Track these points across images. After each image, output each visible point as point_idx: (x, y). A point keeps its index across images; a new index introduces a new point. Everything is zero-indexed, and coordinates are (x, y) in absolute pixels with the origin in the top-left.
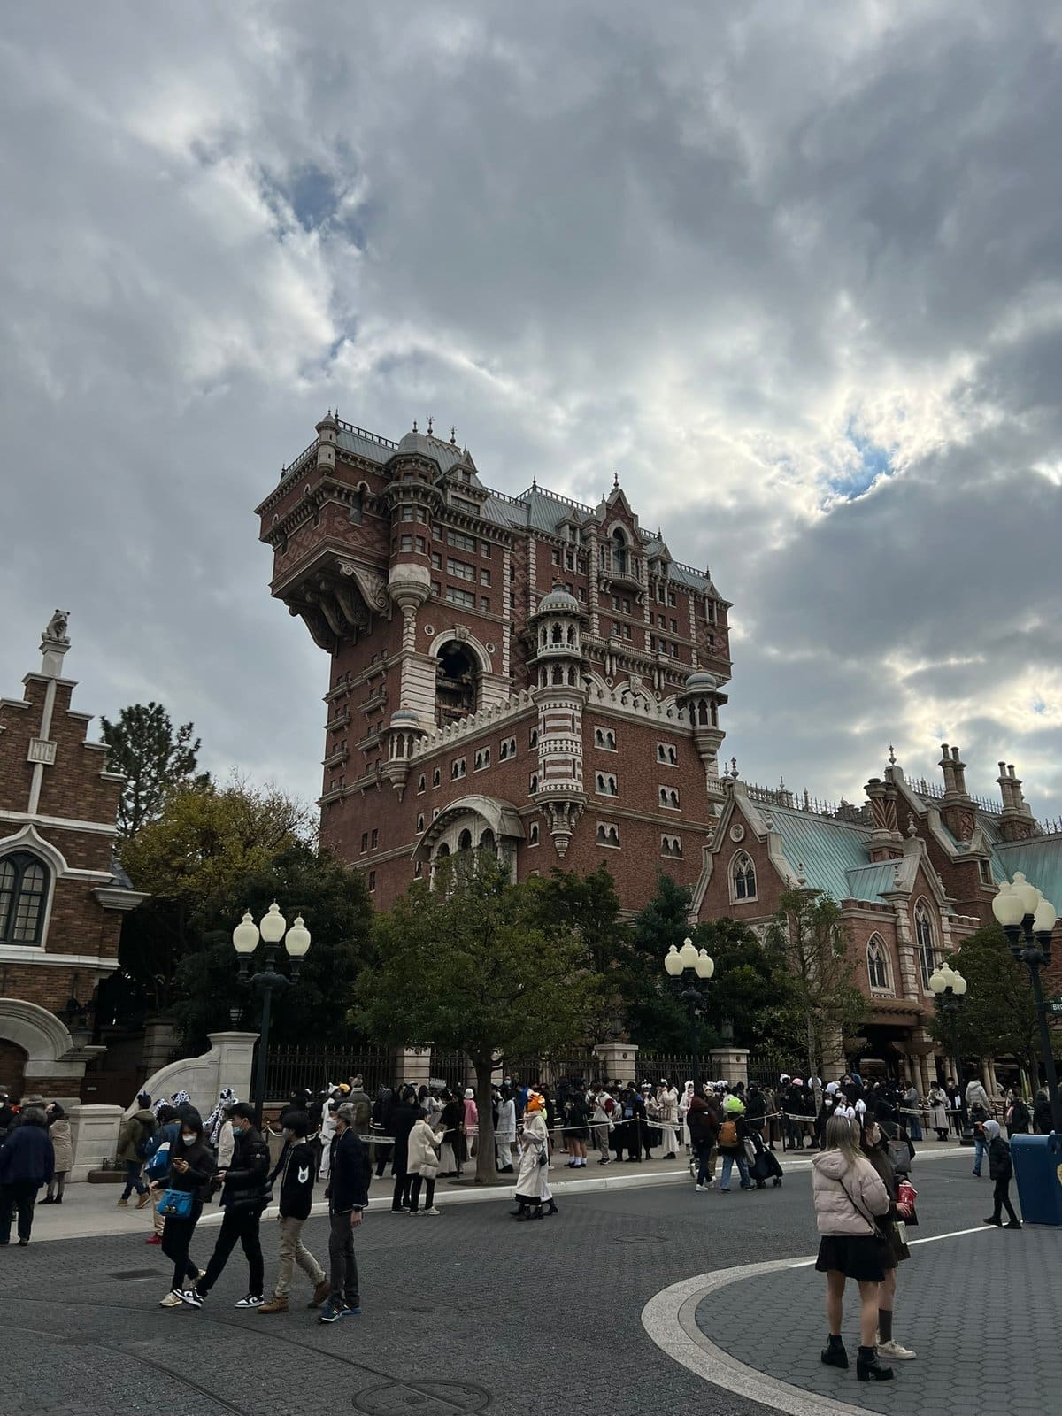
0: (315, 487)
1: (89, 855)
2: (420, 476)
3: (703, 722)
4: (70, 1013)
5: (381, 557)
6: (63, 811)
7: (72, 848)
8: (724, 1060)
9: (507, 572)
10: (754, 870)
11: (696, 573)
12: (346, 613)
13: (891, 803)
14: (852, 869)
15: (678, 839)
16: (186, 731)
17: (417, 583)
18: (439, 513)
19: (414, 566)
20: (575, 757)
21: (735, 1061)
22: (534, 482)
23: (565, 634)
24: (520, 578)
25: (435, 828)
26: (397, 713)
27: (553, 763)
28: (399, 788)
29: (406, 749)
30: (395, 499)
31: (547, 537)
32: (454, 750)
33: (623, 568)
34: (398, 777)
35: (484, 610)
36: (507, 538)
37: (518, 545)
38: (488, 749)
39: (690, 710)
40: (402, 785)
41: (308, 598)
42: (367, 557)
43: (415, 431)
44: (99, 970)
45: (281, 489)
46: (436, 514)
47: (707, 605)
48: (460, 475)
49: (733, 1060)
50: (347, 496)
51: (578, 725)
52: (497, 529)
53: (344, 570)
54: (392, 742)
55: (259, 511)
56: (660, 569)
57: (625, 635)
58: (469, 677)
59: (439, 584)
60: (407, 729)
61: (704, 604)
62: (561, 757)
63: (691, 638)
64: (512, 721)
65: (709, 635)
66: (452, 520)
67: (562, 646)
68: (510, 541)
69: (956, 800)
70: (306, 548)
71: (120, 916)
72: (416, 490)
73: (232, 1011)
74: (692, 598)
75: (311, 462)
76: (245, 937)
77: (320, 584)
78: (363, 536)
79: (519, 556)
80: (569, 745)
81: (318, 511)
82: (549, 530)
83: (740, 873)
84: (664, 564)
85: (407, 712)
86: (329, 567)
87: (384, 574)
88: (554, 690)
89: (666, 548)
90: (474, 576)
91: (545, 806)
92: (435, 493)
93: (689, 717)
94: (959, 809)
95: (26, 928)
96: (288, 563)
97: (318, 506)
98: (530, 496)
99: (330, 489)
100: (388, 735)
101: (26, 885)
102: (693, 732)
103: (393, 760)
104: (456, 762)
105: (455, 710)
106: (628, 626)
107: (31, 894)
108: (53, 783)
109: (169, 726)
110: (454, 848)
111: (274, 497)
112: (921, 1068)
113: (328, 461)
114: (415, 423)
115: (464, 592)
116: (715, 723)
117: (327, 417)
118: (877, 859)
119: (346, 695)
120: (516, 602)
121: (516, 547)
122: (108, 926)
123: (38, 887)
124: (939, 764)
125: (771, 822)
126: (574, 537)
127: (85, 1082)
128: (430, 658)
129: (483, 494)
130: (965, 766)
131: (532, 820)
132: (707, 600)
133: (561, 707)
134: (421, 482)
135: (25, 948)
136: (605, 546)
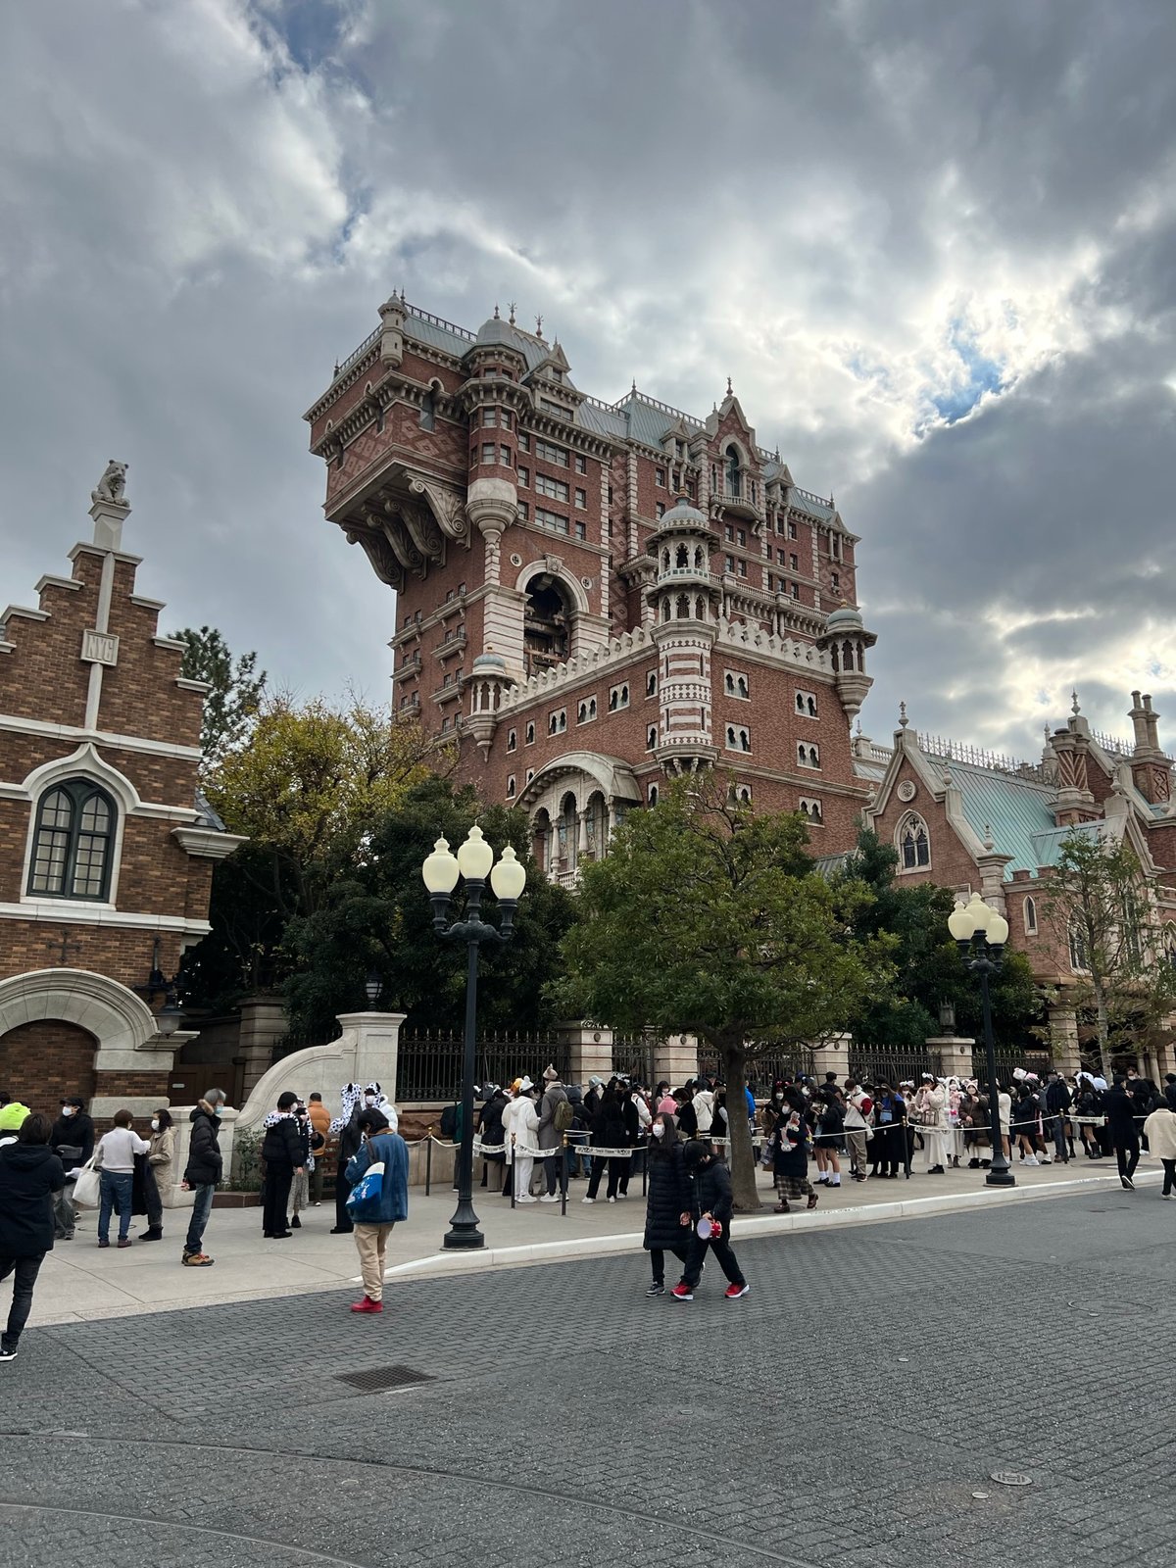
0: (378, 384)
1: (165, 786)
2: (505, 372)
3: (849, 666)
4: (152, 989)
5: (458, 471)
6: (131, 728)
7: (145, 776)
8: (945, 1051)
9: (605, 493)
10: (927, 835)
11: (819, 500)
12: (416, 539)
13: (1081, 757)
14: (1039, 834)
15: (818, 803)
16: (248, 662)
17: (502, 502)
18: (527, 419)
19: (498, 482)
20: (704, 705)
21: (959, 1053)
22: (634, 387)
23: (691, 557)
24: (619, 501)
25: (532, 791)
26: (480, 658)
27: (678, 712)
28: (484, 746)
29: (491, 700)
30: (474, 399)
31: (650, 453)
32: (551, 701)
33: (737, 492)
34: (483, 733)
35: (578, 537)
36: (605, 451)
37: (616, 461)
38: (594, 698)
39: (832, 653)
40: (488, 743)
41: (370, 522)
42: (443, 471)
43: (496, 317)
44: (185, 934)
45: (336, 390)
46: (522, 419)
47: (832, 540)
48: (550, 374)
49: (956, 1051)
50: (417, 396)
51: (707, 667)
52: (594, 439)
53: (414, 486)
54: (475, 693)
55: (309, 417)
56: (779, 495)
57: (740, 572)
58: (562, 618)
59: (526, 505)
60: (493, 677)
61: (828, 538)
62: (688, 705)
63: (813, 577)
64: (625, 664)
65: (833, 574)
66: (541, 428)
67: (689, 572)
68: (608, 455)
69: (1149, 756)
70: (367, 460)
71: (210, 866)
72: (500, 388)
73: (368, 985)
74: (815, 530)
75: (373, 353)
76: (440, 870)
77: (384, 504)
78: (435, 445)
79: (617, 474)
80: (697, 691)
81: (382, 414)
82: (652, 443)
83: (909, 838)
84: (784, 489)
85: (492, 657)
86: (395, 482)
87: (461, 492)
88: (680, 625)
89: (786, 469)
90: (567, 496)
91: (669, 763)
92: (522, 392)
93: (830, 662)
94: (1151, 767)
95: (88, 880)
96: (344, 478)
97: (381, 408)
98: (628, 403)
99: (396, 386)
100: (470, 684)
101: (86, 824)
102: (836, 679)
103: (477, 713)
104: (554, 714)
105: (547, 656)
106: (743, 562)
107: (93, 835)
108: (116, 690)
109: (227, 655)
110: (554, 814)
111: (327, 400)
112: (1158, 1061)
113: (394, 351)
114: (497, 309)
115: (556, 515)
116: (861, 669)
117: (391, 299)
118: (1064, 822)
119: (415, 638)
120: (615, 530)
121: (614, 464)
122: (195, 878)
123: (102, 826)
124: (1129, 714)
125: (949, 777)
126: (681, 452)
127: (173, 1076)
128: (517, 593)
129: (577, 398)
130: (1158, 716)
131: (649, 780)
132: (831, 533)
133: (687, 645)
134: (505, 380)
135: (89, 904)
136: (716, 465)
